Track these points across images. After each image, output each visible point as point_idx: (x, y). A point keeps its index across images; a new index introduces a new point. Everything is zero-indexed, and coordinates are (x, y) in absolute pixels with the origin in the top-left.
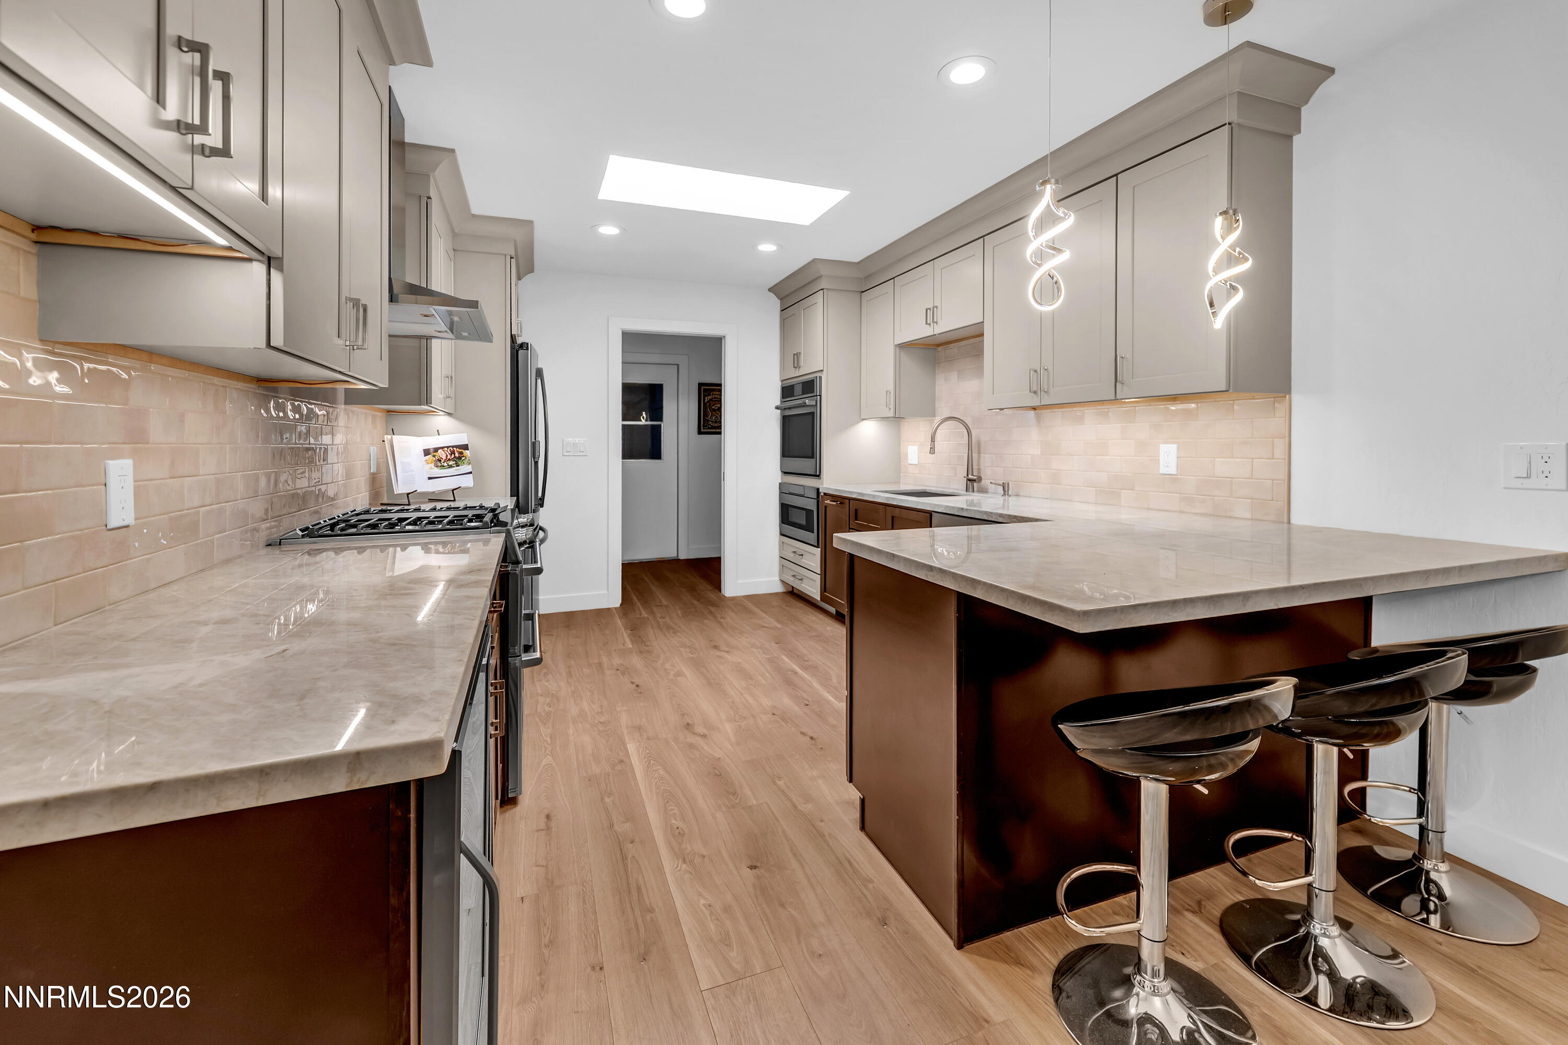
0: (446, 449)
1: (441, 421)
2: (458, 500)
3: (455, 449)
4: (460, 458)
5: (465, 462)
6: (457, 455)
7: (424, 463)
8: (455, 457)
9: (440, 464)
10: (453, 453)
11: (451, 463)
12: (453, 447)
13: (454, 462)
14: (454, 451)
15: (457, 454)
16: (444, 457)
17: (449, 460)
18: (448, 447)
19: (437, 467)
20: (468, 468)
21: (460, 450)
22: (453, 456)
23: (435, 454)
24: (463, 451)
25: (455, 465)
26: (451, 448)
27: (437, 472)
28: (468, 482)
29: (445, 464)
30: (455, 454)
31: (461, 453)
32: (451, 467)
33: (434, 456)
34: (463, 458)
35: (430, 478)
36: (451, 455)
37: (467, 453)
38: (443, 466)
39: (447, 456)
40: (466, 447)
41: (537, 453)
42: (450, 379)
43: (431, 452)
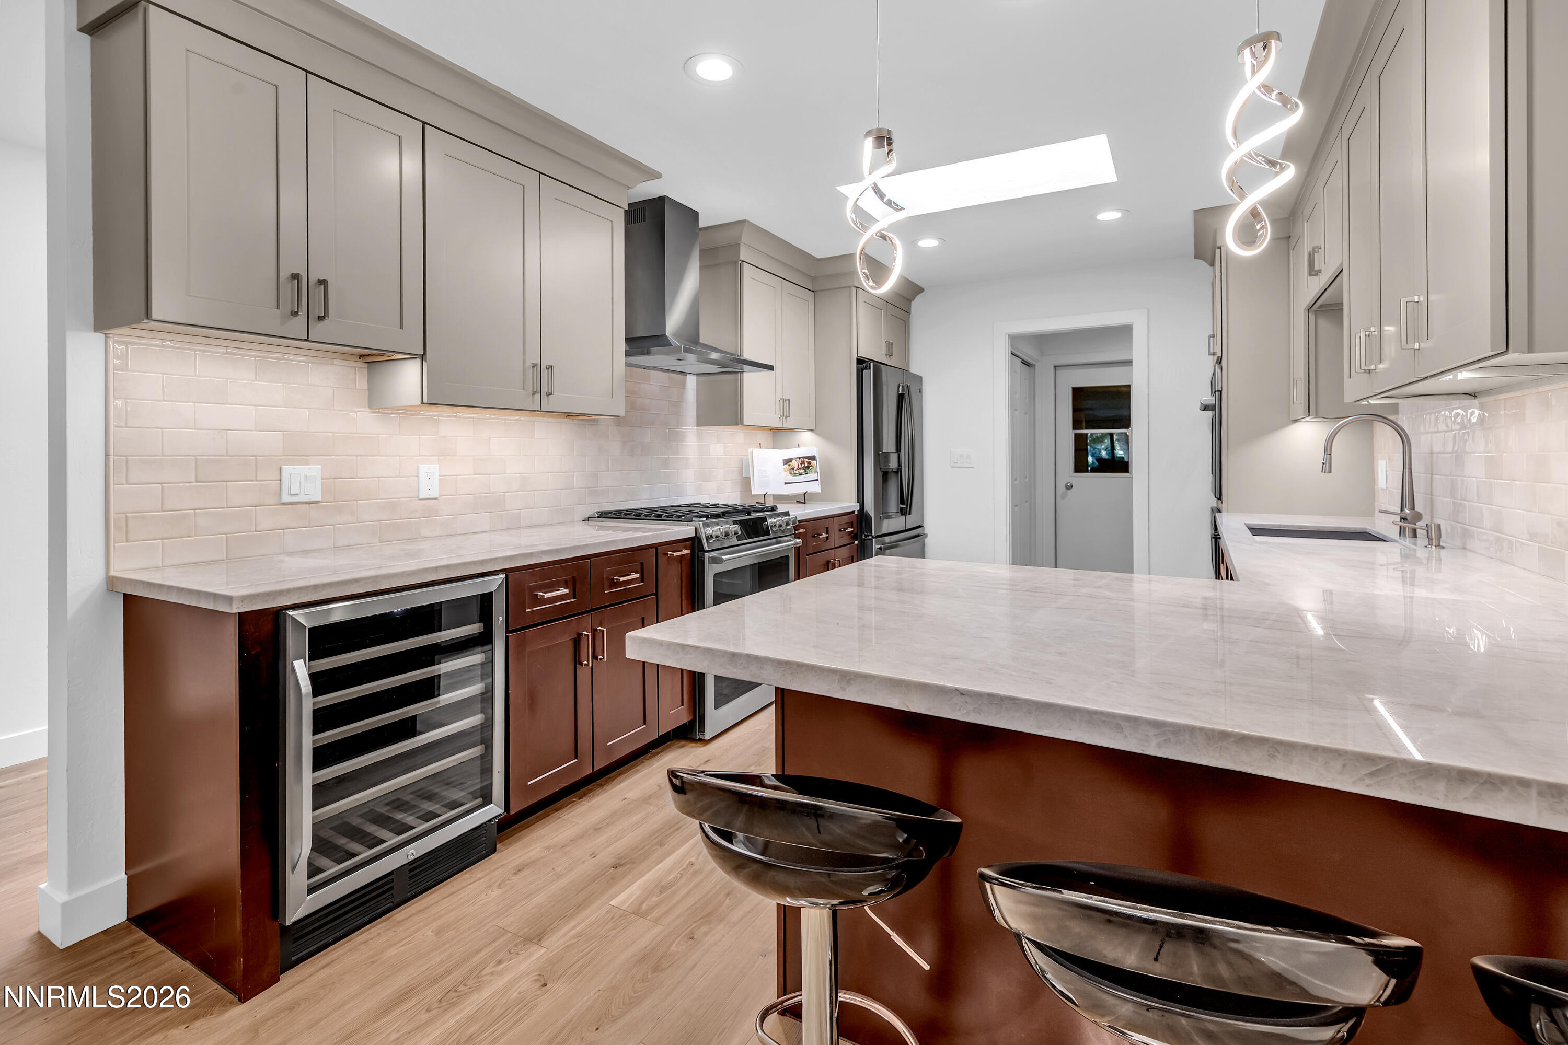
0: (798, 459)
1: (806, 436)
2: (808, 503)
3: (805, 459)
4: (808, 467)
5: (813, 470)
6: (806, 465)
7: (782, 471)
8: (805, 466)
9: (793, 472)
10: (803, 462)
11: (801, 471)
12: (803, 458)
13: (804, 471)
14: (804, 461)
15: (807, 463)
16: (796, 467)
17: (800, 468)
18: (799, 458)
19: (791, 474)
20: (814, 476)
21: (809, 461)
22: (803, 466)
23: (790, 463)
24: (811, 461)
25: (804, 473)
26: (802, 459)
27: (791, 478)
28: (815, 488)
29: (797, 472)
30: (804, 464)
31: (809, 463)
32: (801, 474)
33: (789, 465)
34: (811, 468)
35: (786, 483)
36: (801, 464)
37: (813, 462)
38: (795, 474)
39: (798, 465)
40: (814, 458)
41: (893, 464)
42: (787, 401)
43: (788, 461)
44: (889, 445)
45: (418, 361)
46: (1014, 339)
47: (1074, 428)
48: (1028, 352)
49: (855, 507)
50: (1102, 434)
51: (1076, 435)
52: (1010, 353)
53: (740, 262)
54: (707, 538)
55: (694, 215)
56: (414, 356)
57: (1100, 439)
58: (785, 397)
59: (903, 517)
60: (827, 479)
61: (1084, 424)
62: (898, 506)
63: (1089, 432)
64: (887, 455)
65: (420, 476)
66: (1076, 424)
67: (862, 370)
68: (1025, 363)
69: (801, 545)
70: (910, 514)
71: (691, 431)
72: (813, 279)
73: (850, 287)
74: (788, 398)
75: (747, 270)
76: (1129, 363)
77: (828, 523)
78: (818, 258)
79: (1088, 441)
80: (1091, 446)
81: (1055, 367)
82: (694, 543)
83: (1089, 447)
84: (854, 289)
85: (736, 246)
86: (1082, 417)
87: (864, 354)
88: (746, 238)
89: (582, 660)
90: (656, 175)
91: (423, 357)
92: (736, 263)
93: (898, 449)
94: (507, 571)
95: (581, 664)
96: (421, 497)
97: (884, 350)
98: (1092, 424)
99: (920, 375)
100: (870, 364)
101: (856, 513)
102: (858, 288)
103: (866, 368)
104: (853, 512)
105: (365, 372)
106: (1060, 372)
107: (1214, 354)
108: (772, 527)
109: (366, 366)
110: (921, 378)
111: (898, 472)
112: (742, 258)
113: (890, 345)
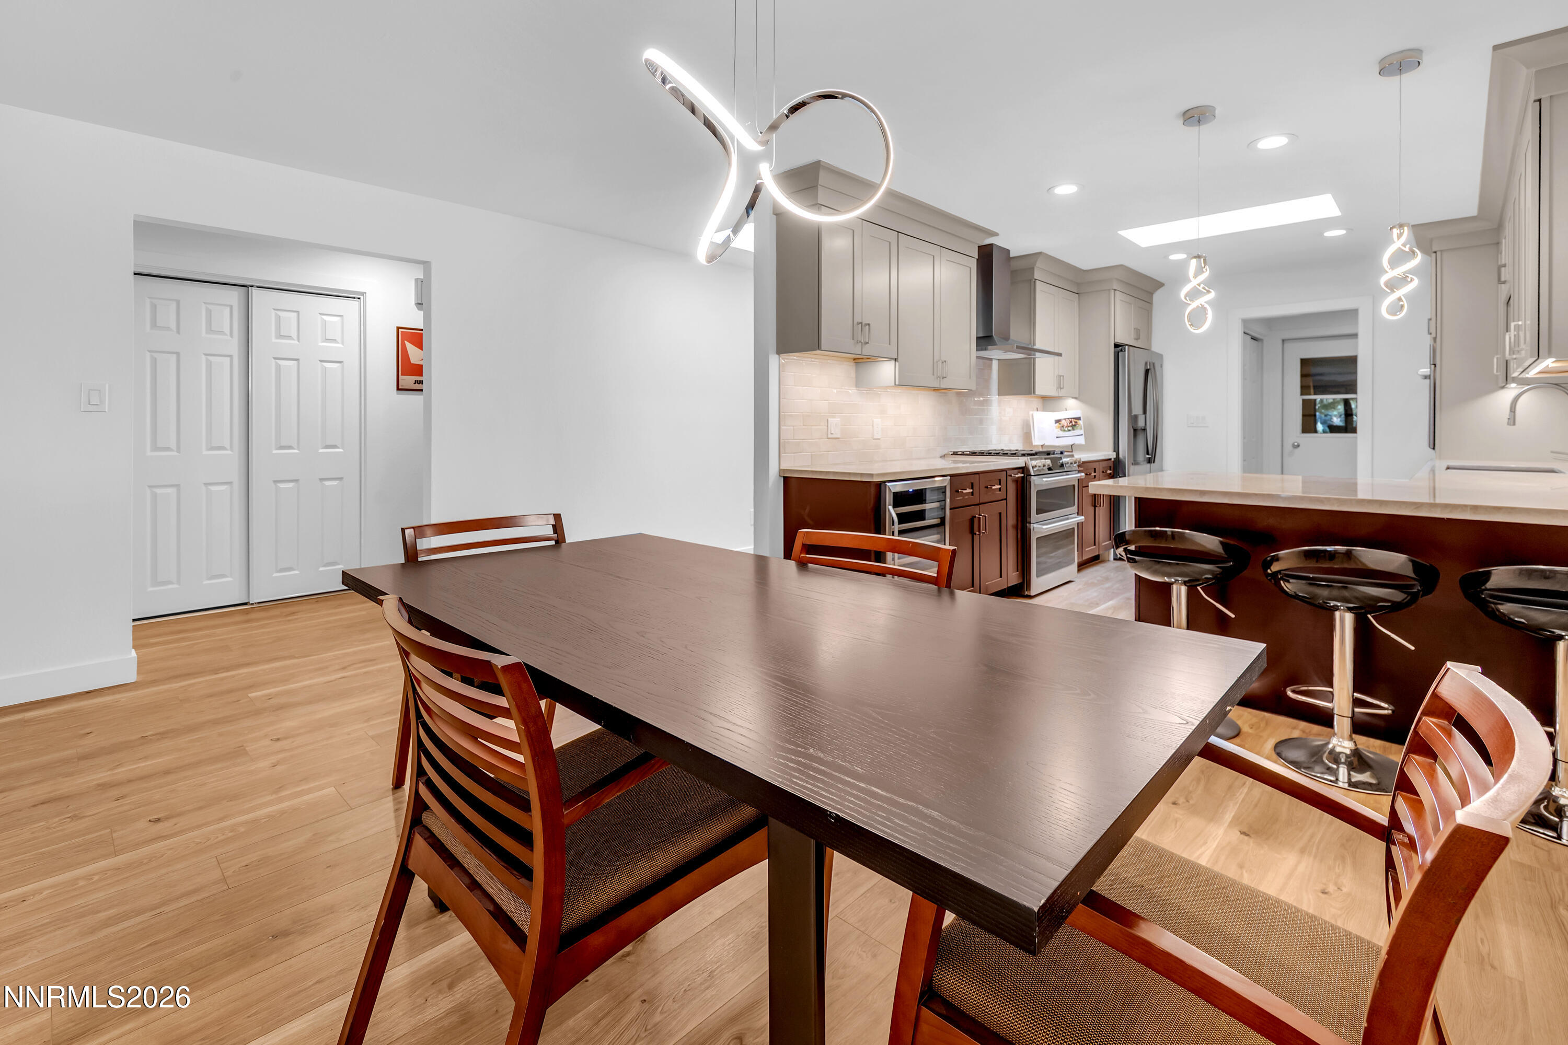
1: (1071, 403)
2: (1075, 452)
3: (1072, 420)
4: (1075, 425)
5: (1079, 428)
6: (1074, 423)
7: (1054, 428)
8: (1072, 425)
9: (1063, 429)
10: (1071, 422)
11: (1070, 428)
12: (1071, 418)
13: (1072, 428)
15: (1073, 423)
16: (1066, 425)
17: (1069, 426)
18: (1068, 419)
19: (1061, 430)
20: (1080, 432)
25: (1072, 430)
27: (1062, 434)
28: (1081, 441)
29: (1066, 429)
31: (1076, 422)
32: (1069, 430)
33: (1060, 424)
34: (1077, 426)
35: (1057, 437)
36: (1069, 423)
37: (1079, 422)
40: (1079, 419)
41: (1141, 424)
42: (1062, 377)
43: (1058, 421)
44: (1137, 409)
45: (893, 362)
46: (1245, 322)
47: (1302, 394)
48: (1257, 331)
49: (1113, 455)
50: (1334, 399)
51: (1304, 401)
52: (1243, 332)
53: (1034, 280)
54: (1033, 467)
55: (1008, 251)
56: (891, 359)
57: (1332, 405)
58: (1060, 374)
59: (1149, 465)
60: (1090, 434)
61: (1312, 391)
62: (1145, 456)
63: (1318, 398)
64: (1136, 417)
65: (874, 426)
66: (1304, 389)
67: (1118, 353)
68: (1253, 338)
69: (1084, 477)
70: (1154, 462)
71: (995, 398)
72: (1078, 285)
73: (1109, 290)
74: (1062, 375)
75: (1039, 286)
76: (1355, 336)
77: (1096, 465)
78: (1085, 269)
79: (1317, 407)
80: (1321, 413)
81: (1283, 341)
82: (1024, 470)
83: (1317, 414)
84: (1113, 291)
85: (1032, 270)
86: (1310, 382)
87: (1119, 340)
88: (1039, 264)
89: (975, 532)
90: (996, 234)
91: (896, 360)
92: (1030, 280)
93: (1145, 412)
94: (951, 476)
95: (976, 534)
96: (875, 438)
97: (1133, 335)
98: (1322, 389)
99: (1161, 353)
100: (1125, 348)
101: (1113, 460)
102: (1116, 290)
103: (1121, 350)
104: (1110, 459)
105: (854, 368)
106: (1287, 345)
107: (1431, 334)
108: (1065, 464)
109: (855, 364)
110: (1161, 356)
111: (1144, 430)
112: (1035, 278)
113: (1137, 331)
